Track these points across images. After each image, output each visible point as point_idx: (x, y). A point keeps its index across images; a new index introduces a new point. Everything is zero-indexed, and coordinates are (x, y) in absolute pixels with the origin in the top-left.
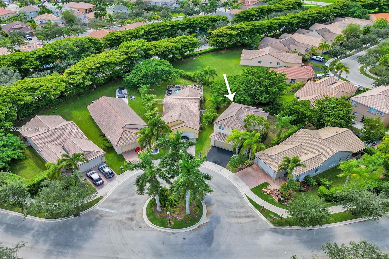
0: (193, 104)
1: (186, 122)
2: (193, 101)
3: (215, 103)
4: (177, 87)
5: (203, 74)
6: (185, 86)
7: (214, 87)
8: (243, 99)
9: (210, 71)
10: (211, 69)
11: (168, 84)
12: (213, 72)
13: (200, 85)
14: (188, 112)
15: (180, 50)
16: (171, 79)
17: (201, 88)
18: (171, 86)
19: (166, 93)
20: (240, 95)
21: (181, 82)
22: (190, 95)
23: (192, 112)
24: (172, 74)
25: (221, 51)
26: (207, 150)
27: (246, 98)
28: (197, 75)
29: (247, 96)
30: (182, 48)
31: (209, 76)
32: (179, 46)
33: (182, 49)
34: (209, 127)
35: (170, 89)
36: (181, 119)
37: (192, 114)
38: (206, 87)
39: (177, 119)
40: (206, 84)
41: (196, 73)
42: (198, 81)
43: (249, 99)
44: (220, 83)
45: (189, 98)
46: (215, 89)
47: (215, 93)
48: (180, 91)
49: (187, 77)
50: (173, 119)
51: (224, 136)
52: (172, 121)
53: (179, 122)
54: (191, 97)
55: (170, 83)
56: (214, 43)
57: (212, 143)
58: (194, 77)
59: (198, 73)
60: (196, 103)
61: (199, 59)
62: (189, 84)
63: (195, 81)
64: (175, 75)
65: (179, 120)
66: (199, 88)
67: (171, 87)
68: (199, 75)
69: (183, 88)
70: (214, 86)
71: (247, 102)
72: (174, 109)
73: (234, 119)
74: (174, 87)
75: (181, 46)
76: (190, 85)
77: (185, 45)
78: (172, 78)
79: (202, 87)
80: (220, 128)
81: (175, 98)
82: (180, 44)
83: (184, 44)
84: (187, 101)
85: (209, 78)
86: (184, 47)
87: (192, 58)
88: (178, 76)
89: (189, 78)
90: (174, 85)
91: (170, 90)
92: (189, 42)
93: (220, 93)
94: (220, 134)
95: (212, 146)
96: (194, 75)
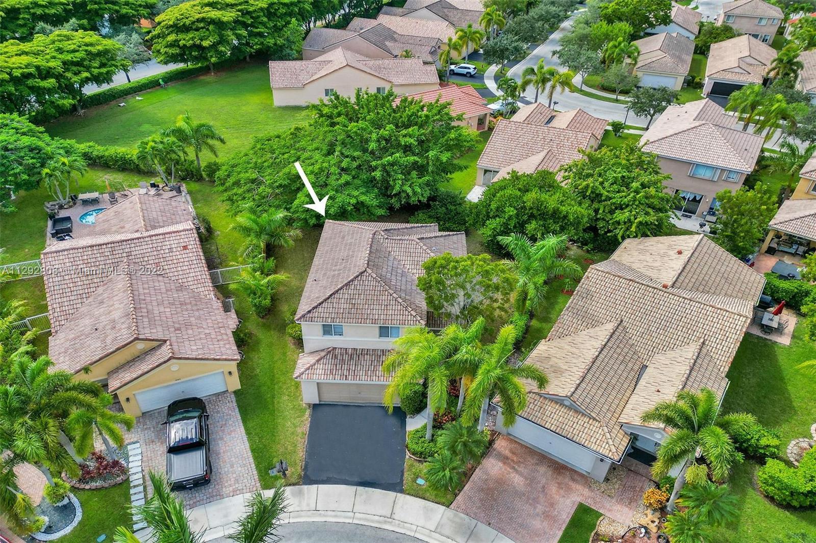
0: (178, 254)
1: (173, 339)
2: (172, 242)
3: (263, 237)
4: (85, 202)
5: (174, 143)
6: (117, 195)
7: (231, 181)
8: (353, 201)
9: (197, 130)
10: (195, 123)
11: (49, 198)
12: (206, 132)
13: (173, 183)
14: (164, 290)
15: (58, 77)
16: (51, 176)
17: (179, 191)
18: (63, 201)
19: (49, 229)
20: (337, 191)
21: (99, 182)
22: (151, 224)
23: (181, 288)
24: (51, 158)
25: (202, 78)
26: (299, 430)
27: (363, 198)
28: (153, 148)
29: (363, 190)
30: (67, 70)
31: (198, 149)
32: (52, 64)
33: (69, 75)
34: (267, 327)
35: (63, 214)
36: (147, 333)
37: (184, 296)
38: (195, 186)
39: (125, 335)
40: (191, 175)
41: (147, 144)
42: (160, 169)
43: (370, 199)
44: (249, 163)
45: (152, 232)
46: (237, 183)
47: (244, 198)
48: (101, 215)
49: (117, 161)
50: (109, 341)
51: (351, 358)
52: (103, 349)
53: (140, 346)
54: (154, 227)
55: (56, 193)
56: (172, 51)
57: (309, 395)
58: (142, 157)
59: (155, 142)
60: (185, 248)
61: (137, 104)
62: (130, 186)
63: (151, 173)
64: (66, 160)
65: (137, 339)
66: (174, 193)
67: (61, 207)
68: (161, 146)
69: (113, 201)
70: (228, 176)
71: (369, 211)
72: (100, 290)
73: (369, 283)
74: (75, 204)
75: (59, 63)
76: (136, 186)
77: (75, 59)
78: (58, 173)
79: (184, 188)
80: (327, 330)
81: (92, 246)
82: (54, 57)
83: (69, 57)
84: (146, 248)
85: (200, 155)
86: (75, 68)
87: (113, 103)
88: (81, 163)
89: (124, 166)
90: (74, 198)
91: (60, 216)
92: (86, 51)
93: (264, 197)
94: (331, 352)
95: (309, 405)
96: (140, 152)
